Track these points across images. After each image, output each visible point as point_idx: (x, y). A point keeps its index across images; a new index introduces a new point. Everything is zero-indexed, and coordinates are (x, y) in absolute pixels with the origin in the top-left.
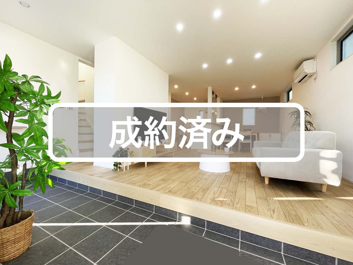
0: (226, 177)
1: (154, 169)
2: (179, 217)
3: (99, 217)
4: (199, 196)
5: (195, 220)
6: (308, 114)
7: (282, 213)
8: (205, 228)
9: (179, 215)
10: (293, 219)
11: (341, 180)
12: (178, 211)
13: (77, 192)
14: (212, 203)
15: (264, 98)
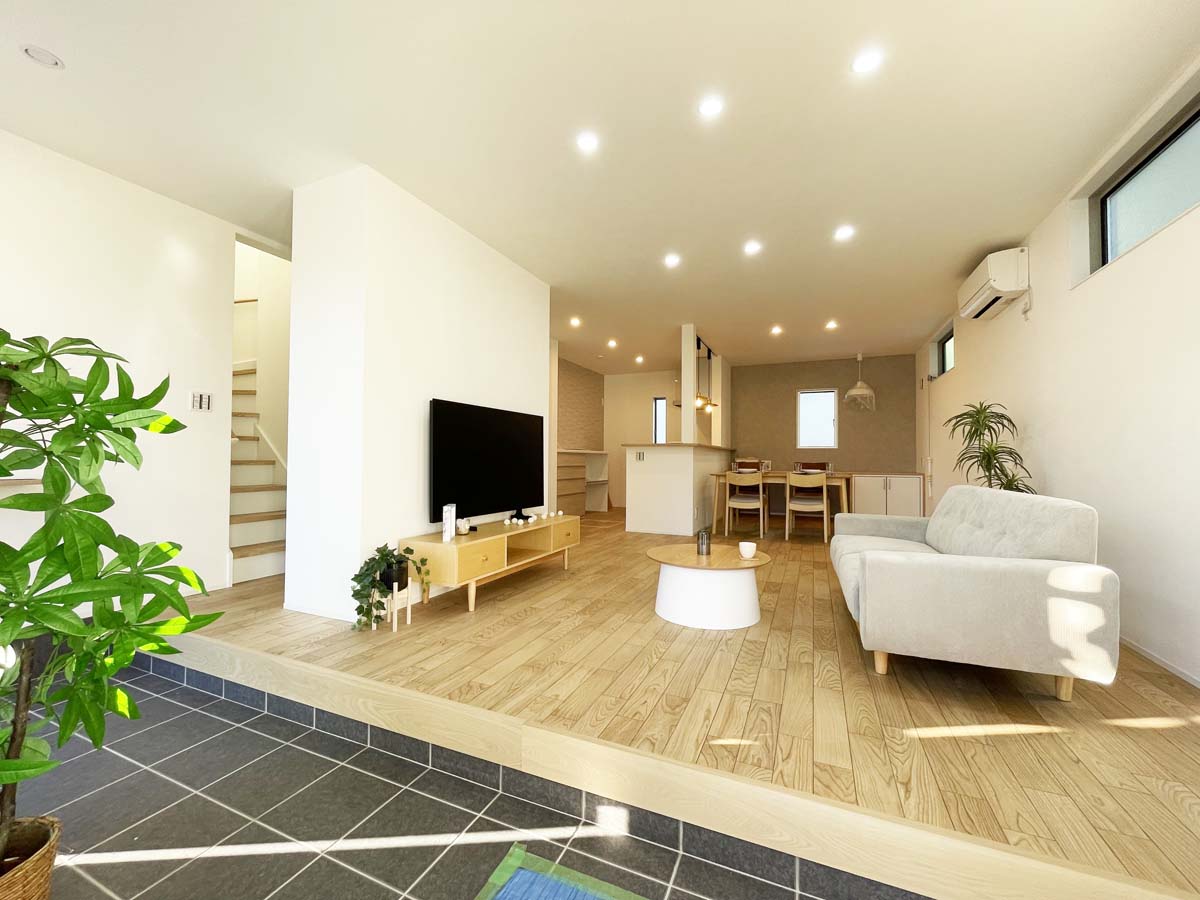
0: (746, 648)
1: (502, 618)
2: (587, 808)
3: (301, 819)
4: (656, 731)
5: (643, 821)
6: (1006, 422)
7: (934, 793)
8: (677, 848)
9: (587, 800)
10: (969, 816)
11: (1117, 665)
12: (585, 787)
13: (224, 716)
14: (702, 757)
15: (863, 358)
